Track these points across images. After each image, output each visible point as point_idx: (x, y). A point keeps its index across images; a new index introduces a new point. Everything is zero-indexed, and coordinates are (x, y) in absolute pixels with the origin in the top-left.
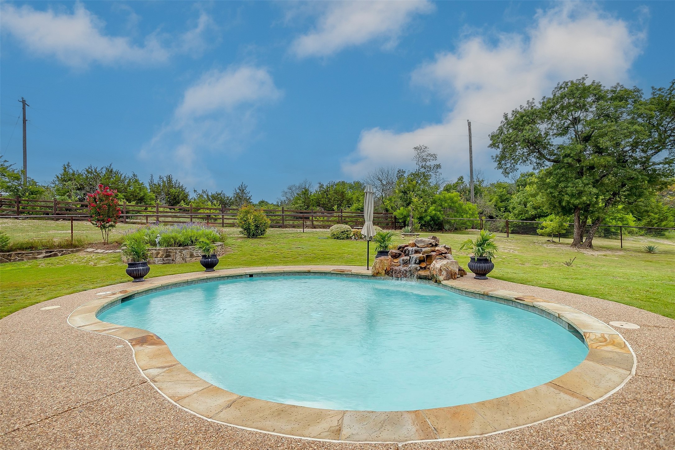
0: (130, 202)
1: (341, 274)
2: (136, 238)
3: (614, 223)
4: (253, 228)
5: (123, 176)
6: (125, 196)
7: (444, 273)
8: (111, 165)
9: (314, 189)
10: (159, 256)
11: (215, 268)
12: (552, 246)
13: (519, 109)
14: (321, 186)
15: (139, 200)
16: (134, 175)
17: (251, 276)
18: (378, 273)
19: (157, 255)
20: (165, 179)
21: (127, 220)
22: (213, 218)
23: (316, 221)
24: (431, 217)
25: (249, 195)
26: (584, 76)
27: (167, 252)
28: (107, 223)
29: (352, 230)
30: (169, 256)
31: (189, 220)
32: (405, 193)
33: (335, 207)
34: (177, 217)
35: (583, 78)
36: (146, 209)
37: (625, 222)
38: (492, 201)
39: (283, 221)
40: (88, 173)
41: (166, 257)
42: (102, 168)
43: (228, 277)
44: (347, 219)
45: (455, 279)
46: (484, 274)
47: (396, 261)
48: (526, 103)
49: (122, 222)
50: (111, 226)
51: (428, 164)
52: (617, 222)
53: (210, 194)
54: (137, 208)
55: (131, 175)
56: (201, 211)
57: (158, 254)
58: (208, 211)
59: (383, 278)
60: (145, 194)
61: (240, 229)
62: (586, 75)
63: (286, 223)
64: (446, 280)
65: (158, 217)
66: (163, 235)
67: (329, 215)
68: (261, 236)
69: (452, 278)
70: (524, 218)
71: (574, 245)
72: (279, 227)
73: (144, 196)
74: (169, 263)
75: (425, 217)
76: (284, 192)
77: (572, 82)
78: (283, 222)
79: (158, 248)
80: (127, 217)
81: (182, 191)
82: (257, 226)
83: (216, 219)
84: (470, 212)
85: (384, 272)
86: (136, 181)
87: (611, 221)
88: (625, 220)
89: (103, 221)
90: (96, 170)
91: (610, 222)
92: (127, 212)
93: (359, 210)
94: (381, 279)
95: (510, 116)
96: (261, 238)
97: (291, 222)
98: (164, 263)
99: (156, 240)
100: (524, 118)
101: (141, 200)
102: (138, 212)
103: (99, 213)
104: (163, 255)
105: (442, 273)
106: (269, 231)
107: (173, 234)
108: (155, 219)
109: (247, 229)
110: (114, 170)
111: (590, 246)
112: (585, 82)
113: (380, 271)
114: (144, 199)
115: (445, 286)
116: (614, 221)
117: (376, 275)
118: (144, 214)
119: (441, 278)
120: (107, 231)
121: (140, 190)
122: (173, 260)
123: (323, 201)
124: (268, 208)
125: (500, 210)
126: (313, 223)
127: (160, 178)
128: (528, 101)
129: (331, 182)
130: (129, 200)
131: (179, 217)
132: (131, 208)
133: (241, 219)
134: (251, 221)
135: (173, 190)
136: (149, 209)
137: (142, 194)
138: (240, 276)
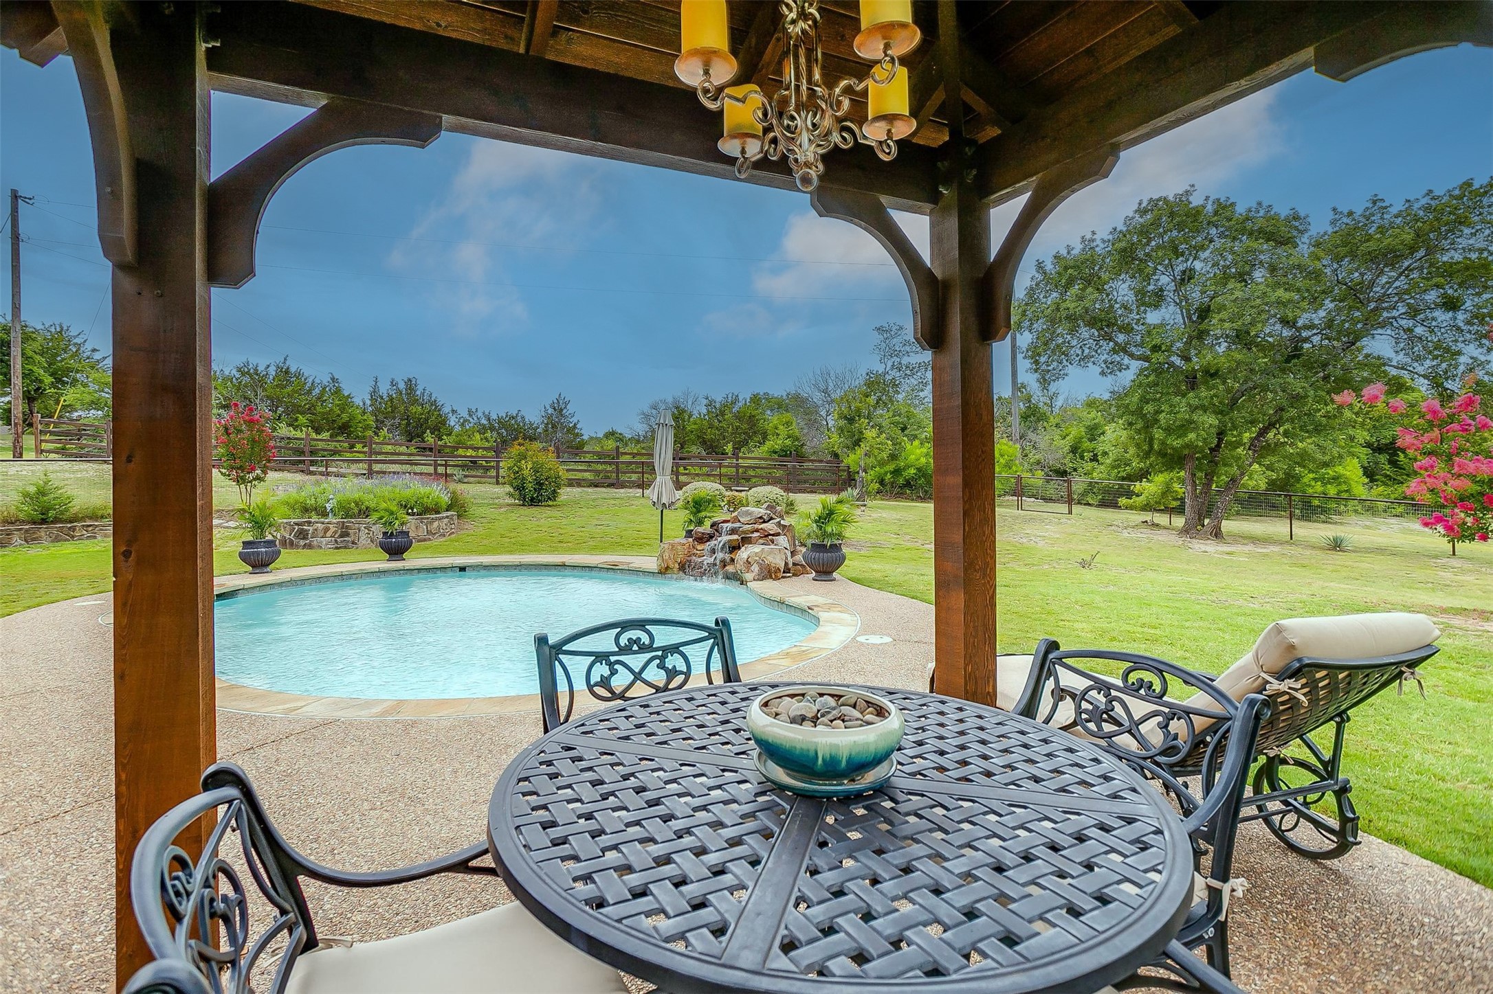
0: (318, 433)
1: (612, 569)
2: (291, 501)
3: (1319, 487)
4: (530, 486)
5: (310, 380)
6: (311, 421)
7: (755, 568)
8: (285, 359)
9: (699, 410)
10: (329, 534)
11: (404, 556)
12: (1145, 533)
13: (1064, 252)
14: (710, 404)
15: (340, 428)
16: (333, 379)
17: (463, 569)
18: (667, 568)
19: (325, 533)
20: (402, 386)
21: (312, 469)
22: (482, 467)
23: (686, 474)
24: (919, 470)
25: (574, 420)
26: (1189, 188)
27: (342, 528)
28: (249, 473)
29: (728, 493)
30: (348, 535)
31: (431, 469)
32: (851, 420)
33: (729, 448)
34: (411, 464)
35: (1187, 192)
36: (352, 446)
37: (1344, 487)
38: (1068, 438)
39: (618, 473)
40: (243, 374)
41: (341, 536)
42: (268, 366)
43: (419, 570)
44: (751, 473)
45: (777, 579)
46: (831, 573)
47: (699, 547)
48: (1079, 240)
49: (302, 471)
50: (258, 478)
51: (905, 360)
52: (1324, 484)
53: (494, 416)
54: (332, 445)
55: (326, 380)
56: (461, 452)
57: (327, 530)
58: (470, 452)
59: (675, 576)
60: (352, 418)
61: (508, 489)
62: (1193, 186)
63: (624, 478)
64: (758, 580)
65: (370, 462)
66: (340, 497)
67: (715, 463)
68: (550, 503)
69: (771, 577)
70: (1124, 474)
71: (1186, 531)
72: (611, 485)
73: (349, 421)
74: (345, 548)
75: (904, 469)
76: (644, 414)
77: (1165, 199)
78: (617, 476)
79: (331, 518)
80: (313, 463)
81: (435, 410)
82: (539, 484)
83: (487, 469)
84: (1002, 460)
85: (677, 566)
86: (338, 391)
87: (1313, 483)
88: (1344, 482)
89: (241, 468)
90: (256, 370)
91: (1310, 486)
92: (312, 453)
93: (776, 453)
94: (672, 578)
95: (1049, 267)
96: (549, 506)
97: (634, 477)
98: (337, 548)
99: (327, 505)
100: (1070, 271)
101: (344, 429)
102: (335, 452)
103: (233, 454)
104: (335, 532)
105: (752, 568)
106: (566, 493)
107: (356, 496)
108: (366, 466)
109: (520, 488)
110: (293, 370)
111: (1217, 534)
112: (1191, 199)
113: (671, 565)
114: (351, 427)
115: (751, 591)
116: (1319, 483)
117: (664, 571)
118: (348, 456)
119: (748, 576)
120: (249, 488)
121: (343, 410)
122: (353, 543)
123: (710, 435)
124: (602, 447)
125: (1082, 458)
126: (677, 478)
127: (393, 383)
128: (1083, 237)
129: (730, 396)
130: (318, 430)
131: (416, 464)
132: (321, 445)
133: (509, 468)
134: (526, 472)
135: (416, 409)
136: (359, 447)
137: (345, 417)
138: (443, 569)
